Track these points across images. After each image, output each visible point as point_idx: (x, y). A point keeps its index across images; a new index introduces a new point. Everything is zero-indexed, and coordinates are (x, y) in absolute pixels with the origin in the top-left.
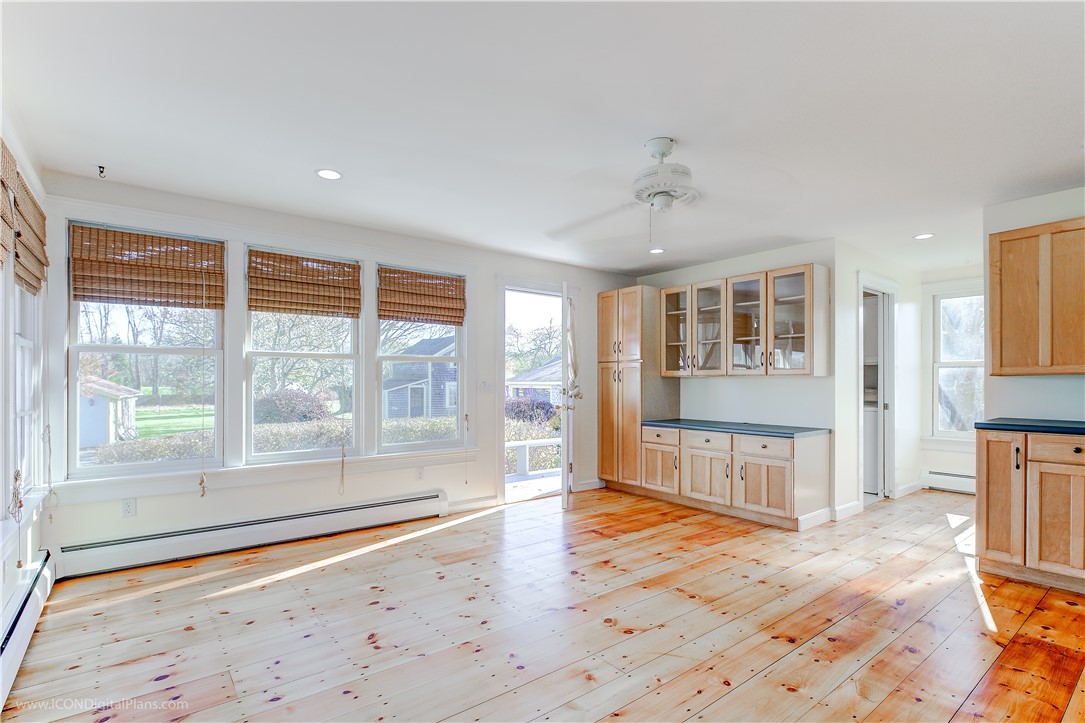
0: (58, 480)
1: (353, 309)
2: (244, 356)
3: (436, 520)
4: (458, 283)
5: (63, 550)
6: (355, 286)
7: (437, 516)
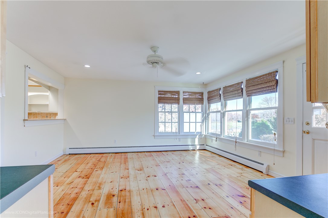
0: (207, 134)
5: (207, 145)
6: (240, 89)
7: (262, 172)
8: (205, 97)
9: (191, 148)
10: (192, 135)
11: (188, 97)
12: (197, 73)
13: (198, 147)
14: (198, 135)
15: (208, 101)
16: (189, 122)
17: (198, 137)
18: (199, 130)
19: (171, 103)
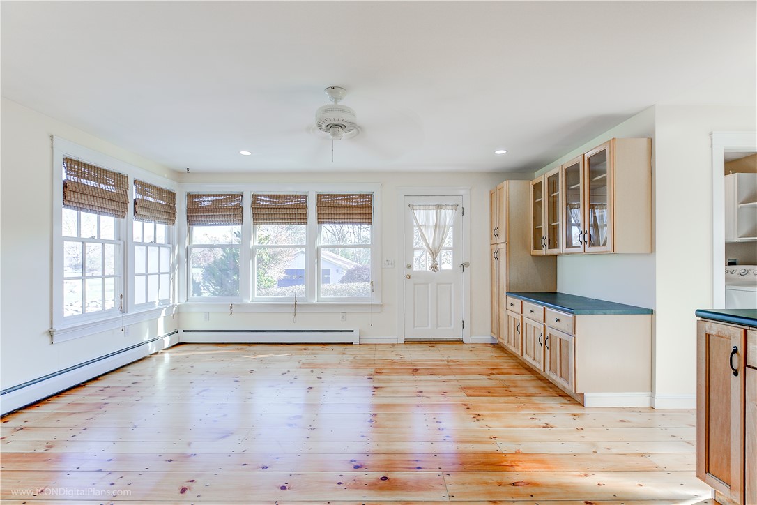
0: (183, 302)
1: (303, 219)
2: (251, 247)
3: (351, 345)
4: (369, 197)
5: (184, 331)
6: (304, 207)
7: (352, 343)
8: (181, 205)
9: (152, 348)
10: (150, 312)
11: (152, 200)
12: (242, 153)
13: (167, 342)
14: (165, 309)
15: (188, 217)
16: (144, 272)
17: (163, 314)
18: (164, 294)
19: (100, 211)
